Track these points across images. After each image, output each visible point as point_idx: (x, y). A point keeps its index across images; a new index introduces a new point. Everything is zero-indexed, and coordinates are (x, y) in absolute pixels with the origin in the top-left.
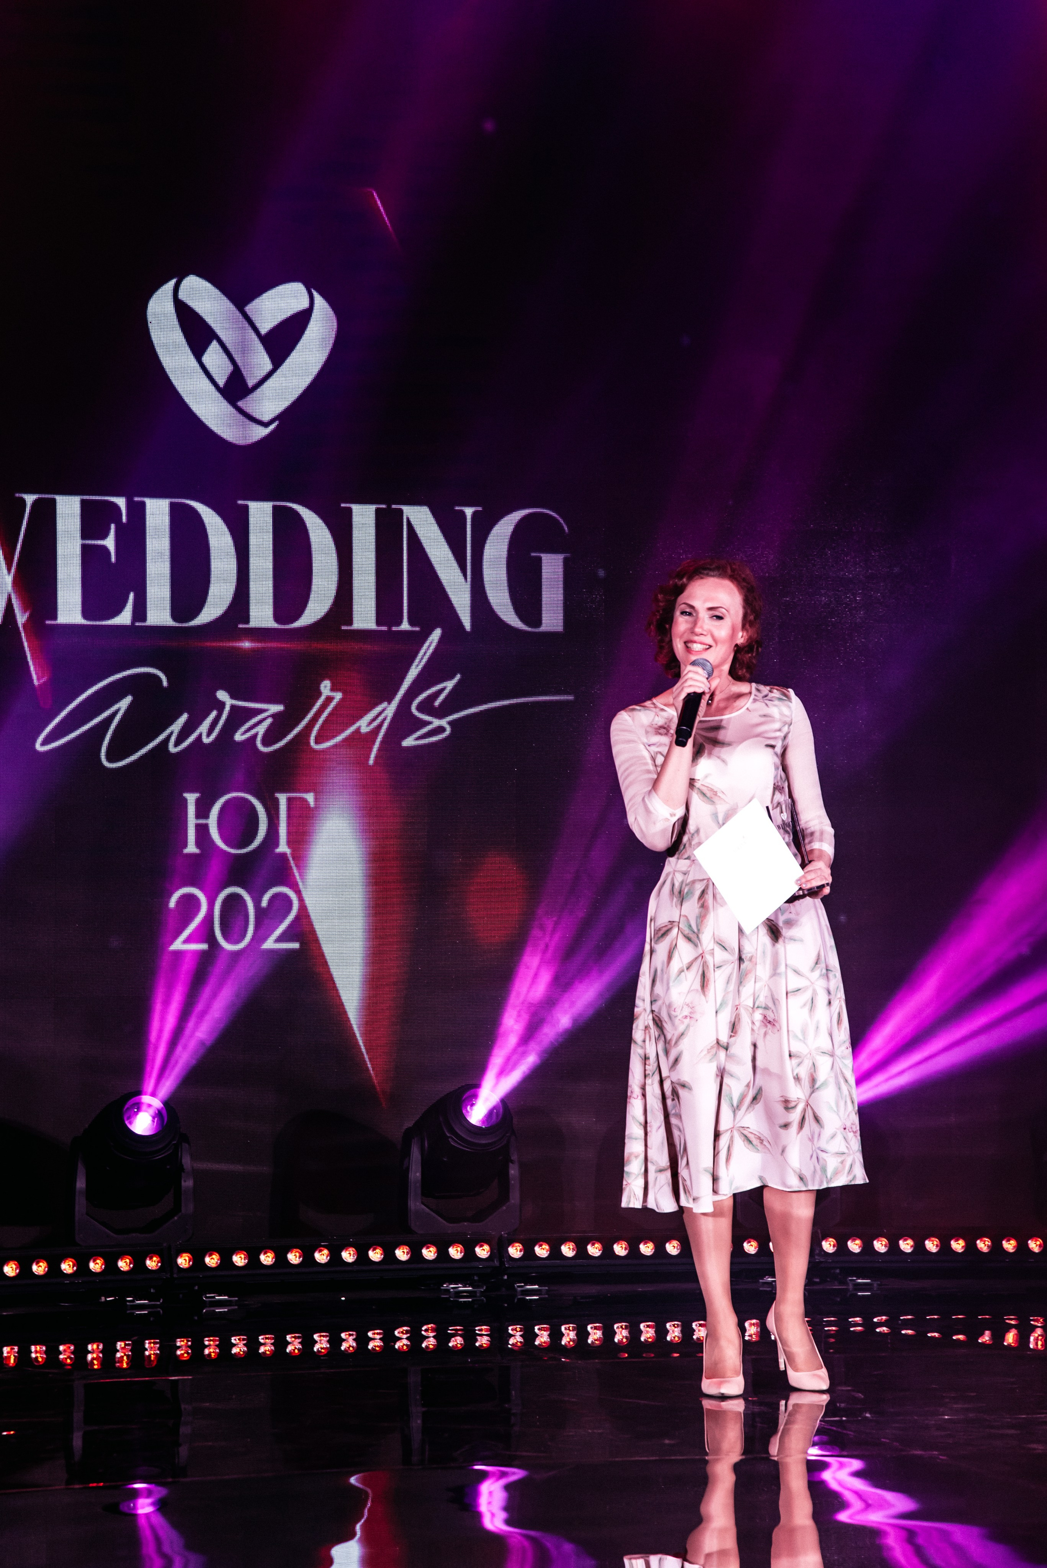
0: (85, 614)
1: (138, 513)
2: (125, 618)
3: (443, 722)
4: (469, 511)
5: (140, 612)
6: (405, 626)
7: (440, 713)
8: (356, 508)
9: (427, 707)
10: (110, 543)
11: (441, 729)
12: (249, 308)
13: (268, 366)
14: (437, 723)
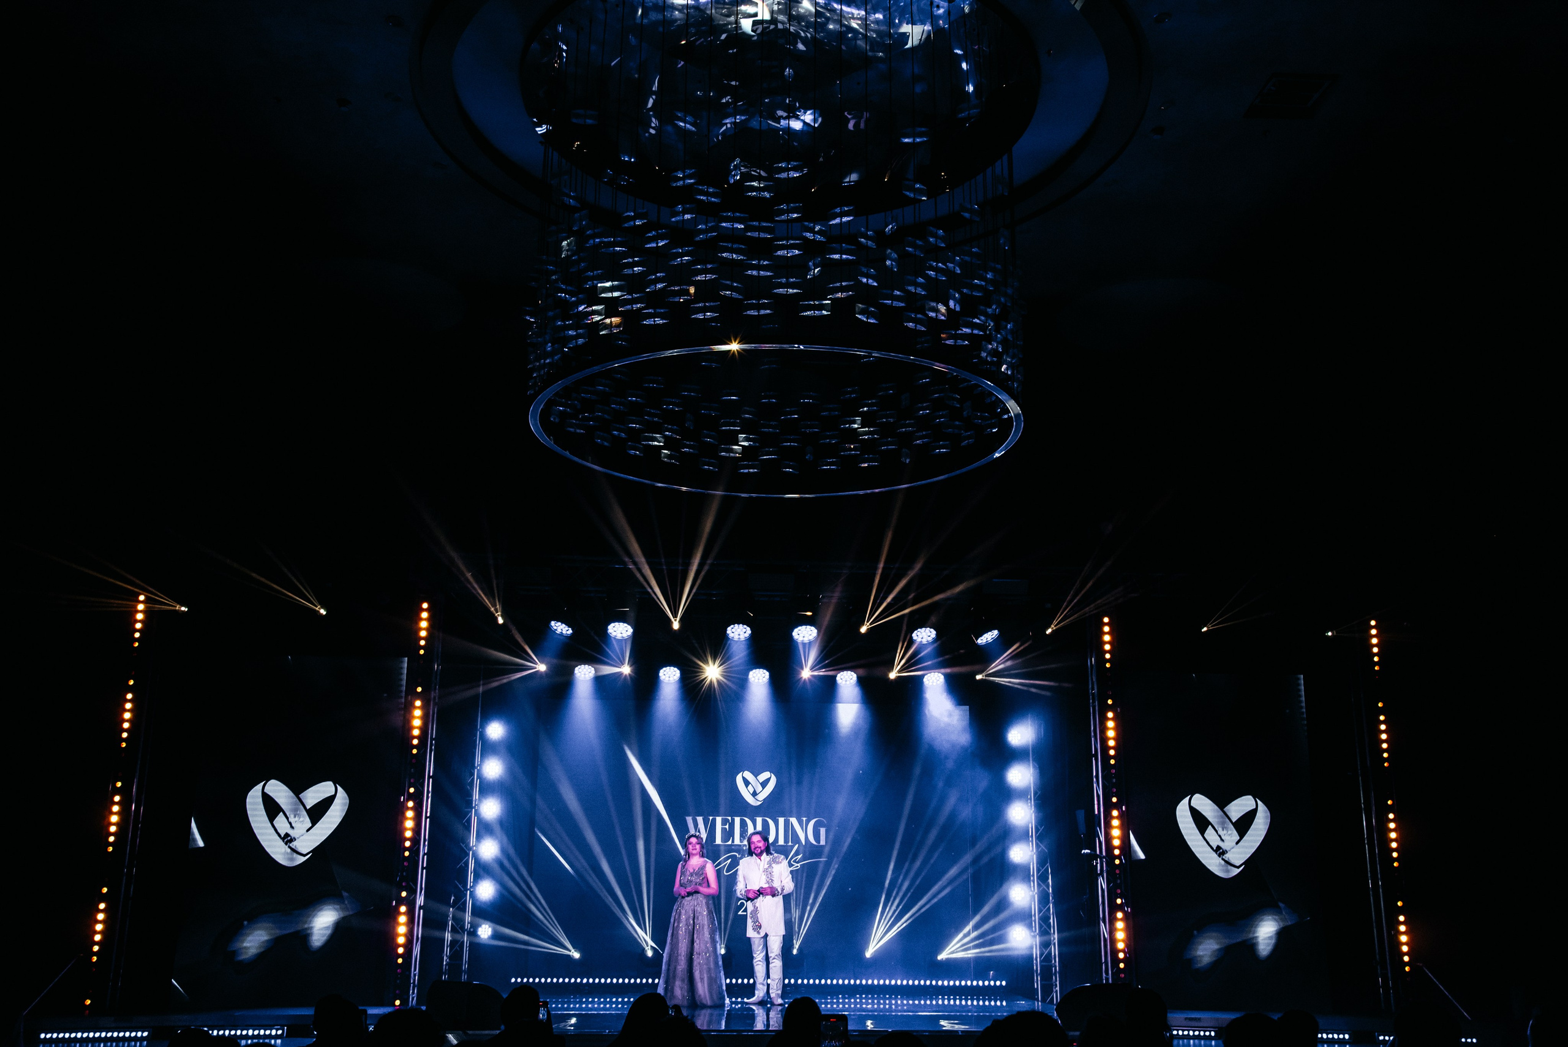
0: (722, 842)
1: (733, 820)
2: (730, 843)
3: (799, 865)
4: (804, 819)
5: (733, 841)
6: (790, 844)
7: (798, 863)
8: (779, 819)
9: (795, 861)
10: (727, 827)
11: (798, 866)
12: (758, 778)
13: (761, 789)
14: (797, 865)
